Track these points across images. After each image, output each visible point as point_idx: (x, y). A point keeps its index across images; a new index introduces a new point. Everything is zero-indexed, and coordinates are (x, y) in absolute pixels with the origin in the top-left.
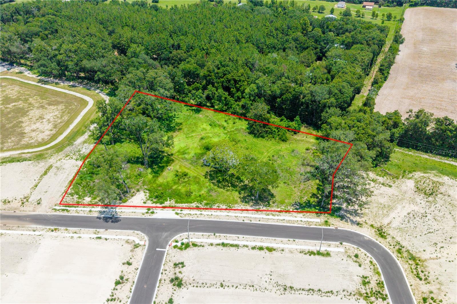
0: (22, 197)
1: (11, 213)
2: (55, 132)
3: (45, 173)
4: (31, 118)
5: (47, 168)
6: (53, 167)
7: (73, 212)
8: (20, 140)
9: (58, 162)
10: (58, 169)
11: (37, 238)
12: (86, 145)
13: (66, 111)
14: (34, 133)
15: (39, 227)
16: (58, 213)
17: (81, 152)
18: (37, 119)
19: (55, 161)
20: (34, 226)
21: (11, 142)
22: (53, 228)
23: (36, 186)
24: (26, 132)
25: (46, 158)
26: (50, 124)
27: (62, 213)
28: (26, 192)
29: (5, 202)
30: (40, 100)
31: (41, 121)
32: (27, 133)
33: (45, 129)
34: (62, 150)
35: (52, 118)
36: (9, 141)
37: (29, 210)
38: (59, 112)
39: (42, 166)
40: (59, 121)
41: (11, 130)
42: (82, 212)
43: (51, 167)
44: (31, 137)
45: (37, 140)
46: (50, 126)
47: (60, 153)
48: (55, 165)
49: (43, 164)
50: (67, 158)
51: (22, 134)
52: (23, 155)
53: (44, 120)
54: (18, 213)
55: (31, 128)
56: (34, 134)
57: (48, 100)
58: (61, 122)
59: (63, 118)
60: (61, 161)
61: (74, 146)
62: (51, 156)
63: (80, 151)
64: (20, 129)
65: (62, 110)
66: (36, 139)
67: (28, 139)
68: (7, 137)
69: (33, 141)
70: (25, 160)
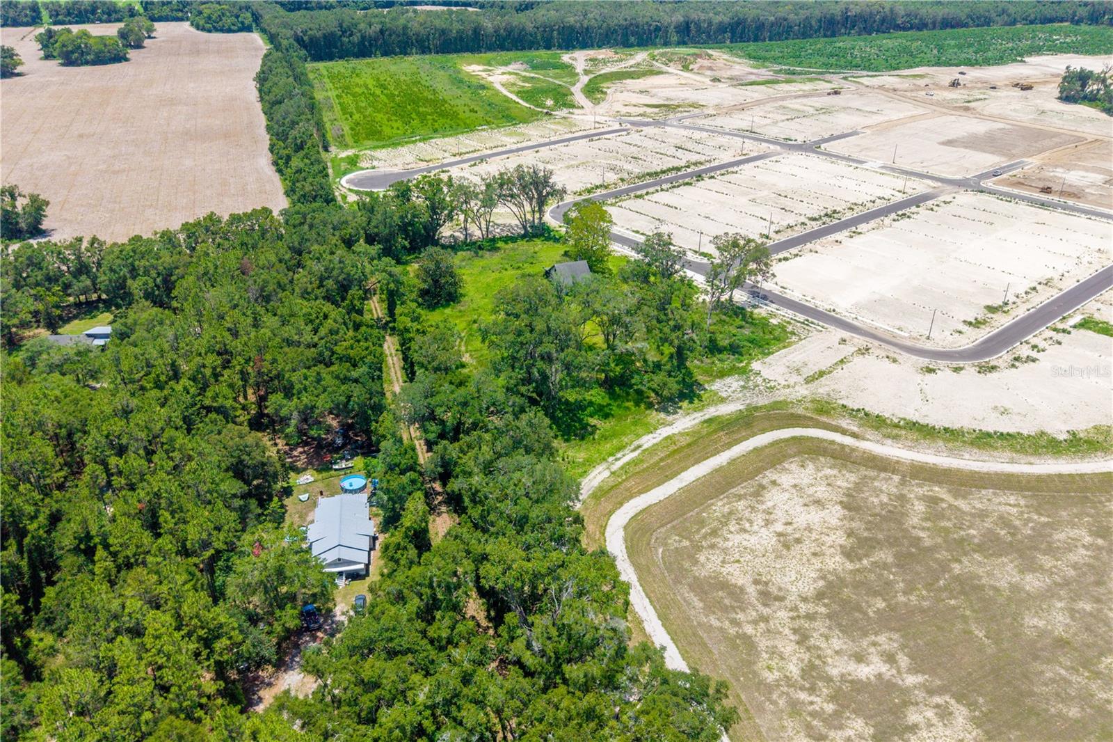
0: (866, 356)
1: (884, 346)
2: (767, 473)
3: (822, 374)
4: (815, 554)
5: (816, 382)
6: (805, 376)
7: (801, 317)
8: (858, 487)
9: (792, 384)
10: (798, 371)
11: (854, 311)
12: (724, 395)
13: (704, 537)
14: (819, 495)
15: (850, 321)
16: (821, 323)
17: (742, 383)
18: (798, 541)
19: (797, 387)
20: (855, 323)
21: (881, 491)
22: (833, 314)
23: (842, 361)
24: (838, 507)
25: (812, 402)
26: (770, 504)
27: (816, 321)
28: (858, 360)
29: (895, 361)
30: (763, 643)
31: (789, 529)
32: (836, 503)
33: (787, 495)
34: (776, 403)
35: (755, 528)
36: (885, 499)
37: (860, 341)
38: (727, 540)
39: (822, 389)
40: (741, 504)
41: (880, 536)
42: (788, 314)
43: (809, 380)
44: (829, 484)
45: (818, 470)
46: (773, 498)
47: (782, 398)
48: (801, 379)
49: (821, 391)
50: (772, 384)
51: (851, 505)
52: (855, 429)
53: (779, 527)
54: (876, 343)
55: (822, 513)
56: (821, 491)
57: (735, 623)
58: (740, 497)
59: (726, 509)
60: (786, 383)
61: (748, 402)
62: (800, 401)
63: (743, 387)
64: (854, 525)
65: (713, 546)
66: (820, 475)
67: (839, 483)
68: (890, 511)
69: (828, 472)
70: (853, 413)
